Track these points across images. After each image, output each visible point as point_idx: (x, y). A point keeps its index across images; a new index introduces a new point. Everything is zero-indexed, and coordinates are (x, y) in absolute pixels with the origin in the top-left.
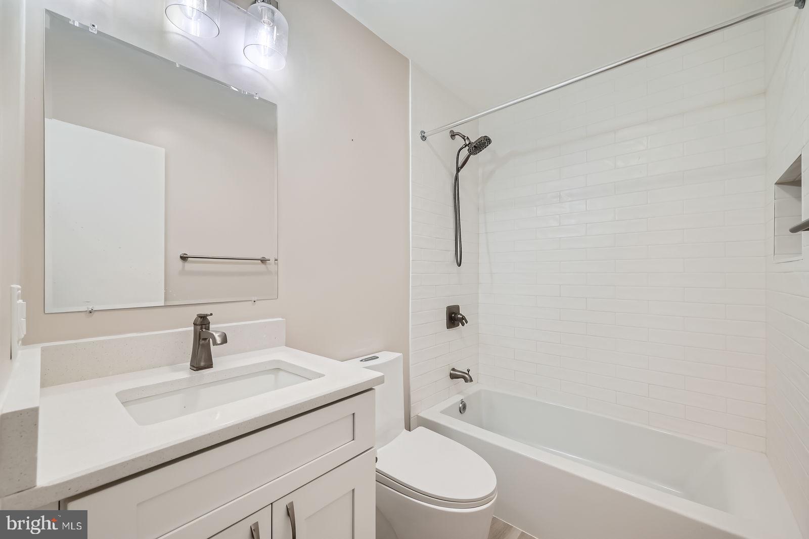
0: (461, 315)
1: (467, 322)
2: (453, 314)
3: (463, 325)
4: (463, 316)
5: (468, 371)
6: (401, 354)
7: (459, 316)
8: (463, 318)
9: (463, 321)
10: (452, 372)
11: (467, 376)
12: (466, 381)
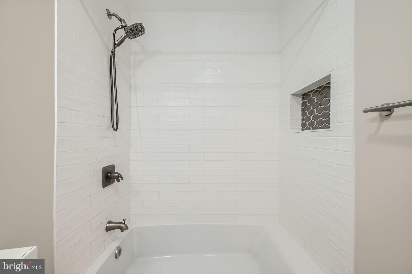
0: (117, 173)
1: (122, 179)
2: (109, 173)
3: (118, 181)
4: (119, 174)
5: (124, 221)
6: (35, 247)
7: (115, 174)
8: (120, 176)
9: (119, 178)
10: (108, 225)
11: (123, 225)
12: (122, 229)
